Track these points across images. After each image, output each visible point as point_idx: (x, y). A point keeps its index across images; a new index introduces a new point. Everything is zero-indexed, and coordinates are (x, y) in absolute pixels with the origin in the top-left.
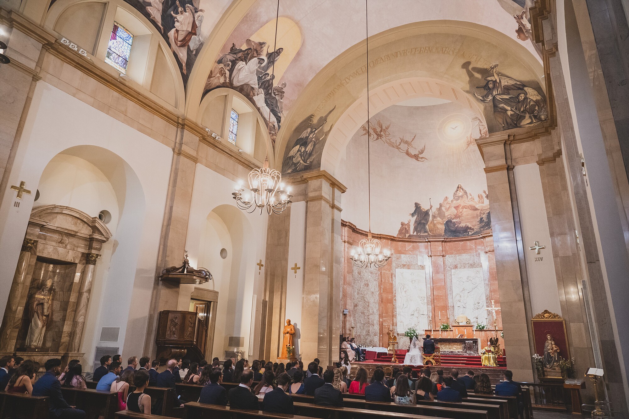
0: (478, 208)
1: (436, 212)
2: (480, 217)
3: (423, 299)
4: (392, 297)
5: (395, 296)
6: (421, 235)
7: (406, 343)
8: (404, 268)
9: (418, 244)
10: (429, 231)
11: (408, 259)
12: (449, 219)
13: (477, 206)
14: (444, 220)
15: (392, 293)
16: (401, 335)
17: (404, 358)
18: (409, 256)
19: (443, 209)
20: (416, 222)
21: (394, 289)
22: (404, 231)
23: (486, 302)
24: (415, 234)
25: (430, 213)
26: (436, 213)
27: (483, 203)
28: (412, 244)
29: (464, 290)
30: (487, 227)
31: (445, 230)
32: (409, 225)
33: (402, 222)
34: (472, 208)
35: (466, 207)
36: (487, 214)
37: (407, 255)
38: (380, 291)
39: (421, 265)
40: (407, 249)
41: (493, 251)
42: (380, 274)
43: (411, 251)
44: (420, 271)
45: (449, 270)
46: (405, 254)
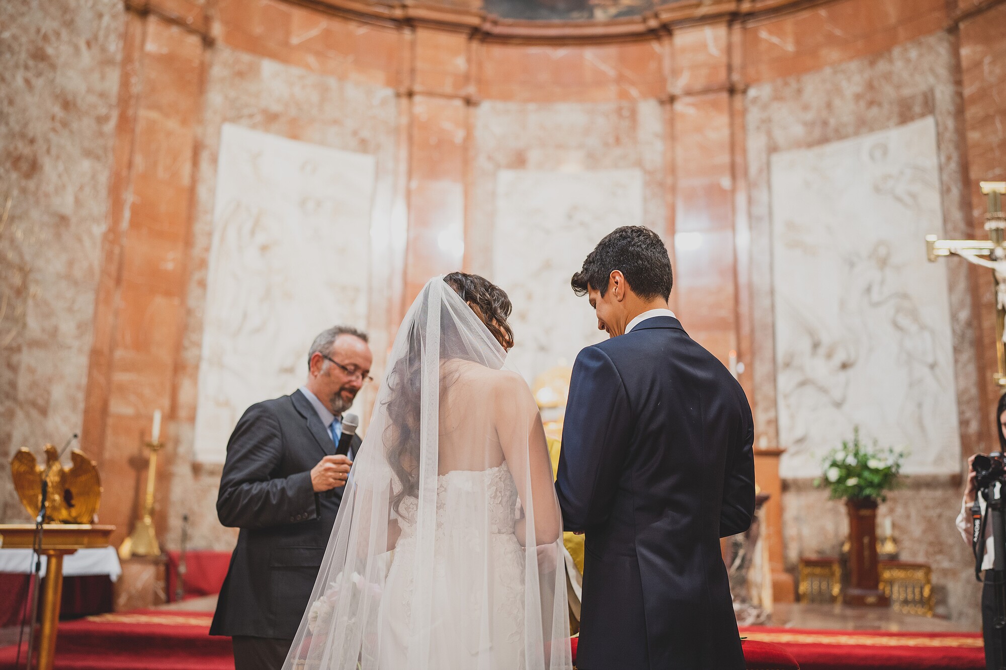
3: (352, 296)
4: (183, 266)
8: (268, 131)
11: (296, 90)
15: (189, 245)
18: (300, 76)
21: (200, 222)
28: (324, 23)
37: (294, 69)
38: (116, 222)
39: (355, 133)
40: (295, 40)
41: (706, 91)
42: (125, 124)
43: (318, 54)
44: (347, 155)
45: (489, 170)
46: (284, 63)
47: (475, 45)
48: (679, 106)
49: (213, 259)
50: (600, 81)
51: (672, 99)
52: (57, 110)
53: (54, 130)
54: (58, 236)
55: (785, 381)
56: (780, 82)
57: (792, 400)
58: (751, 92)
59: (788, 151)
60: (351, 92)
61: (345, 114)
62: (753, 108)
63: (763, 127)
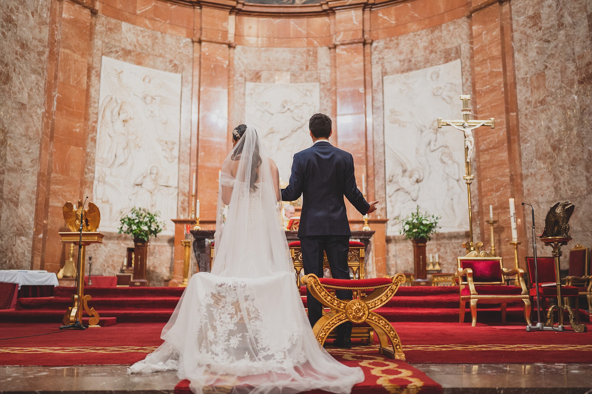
3: (171, 147)
4: (85, 130)
5: (94, 129)
7: (115, 259)
8: (125, 60)
9: (169, 5)
11: (140, 38)
15: (87, 119)
18: (142, 31)
21: (92, 108)
37: (138, 28)
38: (50, 106)
39: (171, 61)
40: (138, 12)
41: (352, 43)
42: (53, 56)
43: (151, 19)
44: (167, 74)
45: (241, 82)
46: (134, 23)
47: (233, 16)
48: (338, 50)
50: (298, 37)
51: (335, 47)
52: (18, 48)
53: (17, 58)
54: (21, 114)
55: (390, 189)
56: (388, 39)
57: (393, 198)
58: (374, 44)
59: (392, 74)
60: (169, 39)
61: (166, 51)
62: (375, 53)
63: (380, 62)
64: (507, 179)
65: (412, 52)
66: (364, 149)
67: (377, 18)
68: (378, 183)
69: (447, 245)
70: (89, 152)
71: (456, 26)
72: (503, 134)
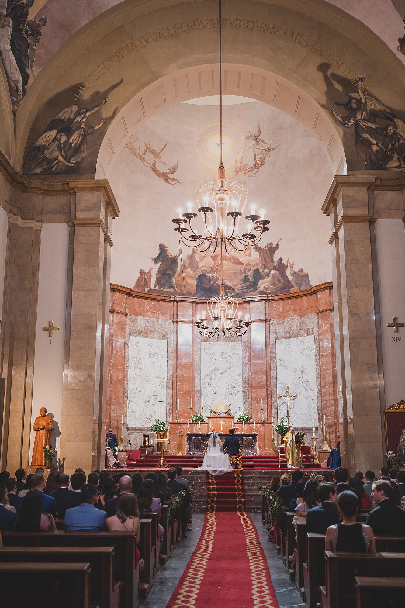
0: (243, 262)
1: (186, 260)
2: (245, 274)
3: (163, 380)
4: (123, 376)
5: (127, 375)
6: (164, 290)
7: (138, 440)
8: (139, 336)
9: (160, 303)
10: (175, 286)
11: (147, 323)
12: (204, 272)
13: (241, 259)
14: (196, 273)
15: (124, 371)
16: (131, 430)
17: (202, 461)
18: (147, 319)
19: (197, 257)
20: (159, 271)
21: (126, 364)
22: (143, 283)
23: (242, 387)
24: (157, 288)
25: (179, 261)
26: (186, 262)
27: (250, 255)
28: (153, 303)
29: (216, 370)
30: (252, 289)
31: (196, 288)
32: (150, 276)
33: (141, 270)
34: (235, 261)
35: (226, 258)
36: (254, 271)
37: (146, 318)
38: (110, 367)
39: (162, 333)
40: (146, 309)
41: (259, 321)
43: (151, 312)
44: (160, 340)
45: (199, 342)
46: (143, 316)
47: (194, 305)
48: (251, 325)
49: (129, 373)
51: (250, 322)
55: (279, 402)
56: (279, 319)
57: (281, 407)
58: (271, 321)
59: (281, 339)
60: (161, 322)
61: (159, 329)
62: (272, 326)
63: (274, 332)
64: (333, 402)
65: (290, 327)
66: (266, 380)
67: (273, 306)
68: (273, 399)
69: (307, 434)
70: (125, 387)
71: (312, 317)
72: (331, 379)
